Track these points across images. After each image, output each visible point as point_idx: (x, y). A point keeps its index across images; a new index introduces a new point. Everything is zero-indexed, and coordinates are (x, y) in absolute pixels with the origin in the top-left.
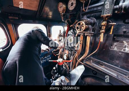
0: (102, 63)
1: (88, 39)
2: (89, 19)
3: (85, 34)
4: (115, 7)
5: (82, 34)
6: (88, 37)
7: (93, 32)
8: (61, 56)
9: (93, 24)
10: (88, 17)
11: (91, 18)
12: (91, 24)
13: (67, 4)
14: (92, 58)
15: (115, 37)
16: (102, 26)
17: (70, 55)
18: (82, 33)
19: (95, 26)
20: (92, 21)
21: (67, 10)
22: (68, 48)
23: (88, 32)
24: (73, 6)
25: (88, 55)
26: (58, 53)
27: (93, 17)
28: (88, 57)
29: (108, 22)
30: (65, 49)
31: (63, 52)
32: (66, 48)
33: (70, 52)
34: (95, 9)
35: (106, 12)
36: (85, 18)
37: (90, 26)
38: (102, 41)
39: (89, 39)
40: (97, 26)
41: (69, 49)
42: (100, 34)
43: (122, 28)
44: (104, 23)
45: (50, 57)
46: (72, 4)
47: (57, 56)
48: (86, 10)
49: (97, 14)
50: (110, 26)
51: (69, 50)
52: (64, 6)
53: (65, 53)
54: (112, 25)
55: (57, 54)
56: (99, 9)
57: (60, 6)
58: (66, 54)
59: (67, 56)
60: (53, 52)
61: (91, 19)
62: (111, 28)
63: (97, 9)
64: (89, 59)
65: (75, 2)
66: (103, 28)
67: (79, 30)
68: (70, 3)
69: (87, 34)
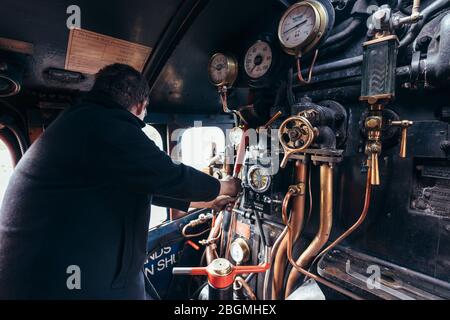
0: (392, 268)
1: (326, 177)
2: (320, 108)
3: (313, 158)
4: (400, 70)
5: (303, 157)
6: (322, 169)
7: (341, 151)
8: (218, 249)
9: (336, 123)
10: (316, 101)
11: (327, 102)
12: (329, 122)
13: (240, 61)
14: (347, 249)
15: (419, 168)
16: (370, 129)
17: (255, 243)
18: (302, 154)
19: (343, 128)
20: (333, 113)
21: (241, 77)
22: (248, 215)
23: (323, 149)
24: (262, 66)
25: (331, 240)
26: (206, 236)
27: (330, 97)
28: (333, 249)
29: (387, 117)
30: (233, 218)
31: (226, 229)
32: (237, 214)
33: (257, 229)
34: (337, 75)
35: (374, 84)
36: (308, 104)
37: (327, 130)
38: (378, 183)
40: (350, 127)
41: (250, 218)
42: (365, 156)
43: (437, 135)
44: (373, 121)
45: (171, 253)
46: (259, 60)
47: (203, 248)
48: (305, 76)
49: (344, 90)
50: (394, 130)
51: (253, 222)
52: (231, 64)
53: (236, 236)
54: (400, 125)
55: (203, 242)
56: (348, 74)
57: (215, 64)
58: (239, 240)
59: (243, 247)
60: (186, 233)
61: (328, 106)
62: (398, 136)
63: (343, 75)
64: (336, 255)
65: (268, 54)
66: (374, 136)
67: (291, 144)
68: (251, 56)
69: (320, 159)
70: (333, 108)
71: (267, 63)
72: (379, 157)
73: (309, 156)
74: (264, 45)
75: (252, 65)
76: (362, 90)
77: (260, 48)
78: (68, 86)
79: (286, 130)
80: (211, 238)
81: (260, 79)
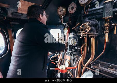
0: (112, 65)
2: (91, 21)
4: (114, 10)
5: (86, 36)
6: (92, 39)
7: (97, 33)
8: (61, 64)
9: (96, 26)
10: (90, 19)
11: (93, 20)
12: (93, 25)
13: (67, 9)
14: (99, 61)
16: (106, 26)
17: (72, 61)
18: (86, 35)
19: (98, 27)
20: (95, 23)
21: (67, 13)
22: (70, 53)
23: (92, 33)
24: (73, 10)
25: (94, 59)
26: (57, 60)
27: (94, 18)
28: (95, 61)
29: (110, 23)
30: (65, 55)
31: (63, 58)
33: (72, 57)
34: (95, 12)
35: (106, 14)
36: (87, 20)
37: (93, 27)
39: (93, 41)
40: (100, 27)
41: (70, 54)
42: (104, 34)
44: (107, 24)
46: (73, 8)
48: (87, 12)
50: (112, 27)
51: (71, 55)
52: (64, 10)
54: (114, 25)
55: (56, 62)
56: (99, 11)
57: (59, 10)
58: (67, 61)
59: (69, 63)
61: (93, 21)
62: (114, 28)
63: (97, 12)
64: (96, 63)
65: (75, 6)
66: (107, 28)
67: (83, 31)
68: (70, 7)
69: (91, 36)
70: (95, 21)
71: (75, 9)
72: (108, 34)
73: (88, 35)
74: (74, 4)
75: (70, 10)
76: (103, 16)
77: (73, 5)
78: (18, 17)
79: (82, 28)
80: (59, 61)
81: (73, 14)
